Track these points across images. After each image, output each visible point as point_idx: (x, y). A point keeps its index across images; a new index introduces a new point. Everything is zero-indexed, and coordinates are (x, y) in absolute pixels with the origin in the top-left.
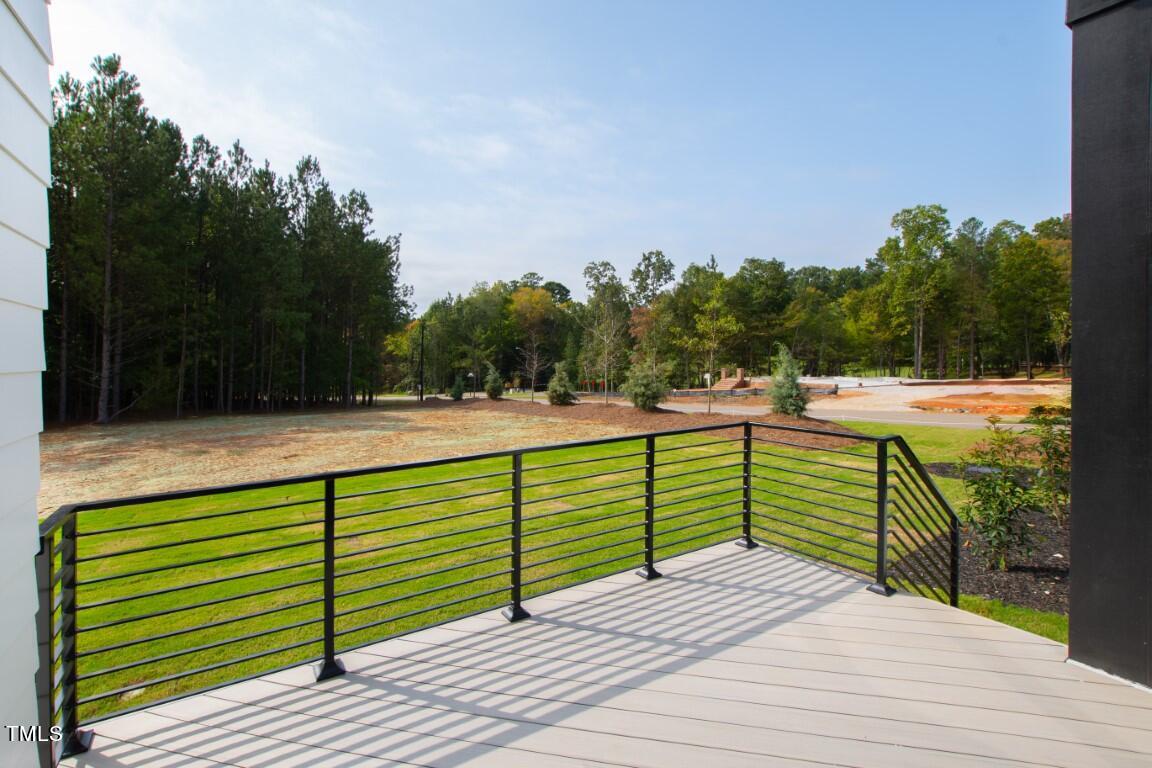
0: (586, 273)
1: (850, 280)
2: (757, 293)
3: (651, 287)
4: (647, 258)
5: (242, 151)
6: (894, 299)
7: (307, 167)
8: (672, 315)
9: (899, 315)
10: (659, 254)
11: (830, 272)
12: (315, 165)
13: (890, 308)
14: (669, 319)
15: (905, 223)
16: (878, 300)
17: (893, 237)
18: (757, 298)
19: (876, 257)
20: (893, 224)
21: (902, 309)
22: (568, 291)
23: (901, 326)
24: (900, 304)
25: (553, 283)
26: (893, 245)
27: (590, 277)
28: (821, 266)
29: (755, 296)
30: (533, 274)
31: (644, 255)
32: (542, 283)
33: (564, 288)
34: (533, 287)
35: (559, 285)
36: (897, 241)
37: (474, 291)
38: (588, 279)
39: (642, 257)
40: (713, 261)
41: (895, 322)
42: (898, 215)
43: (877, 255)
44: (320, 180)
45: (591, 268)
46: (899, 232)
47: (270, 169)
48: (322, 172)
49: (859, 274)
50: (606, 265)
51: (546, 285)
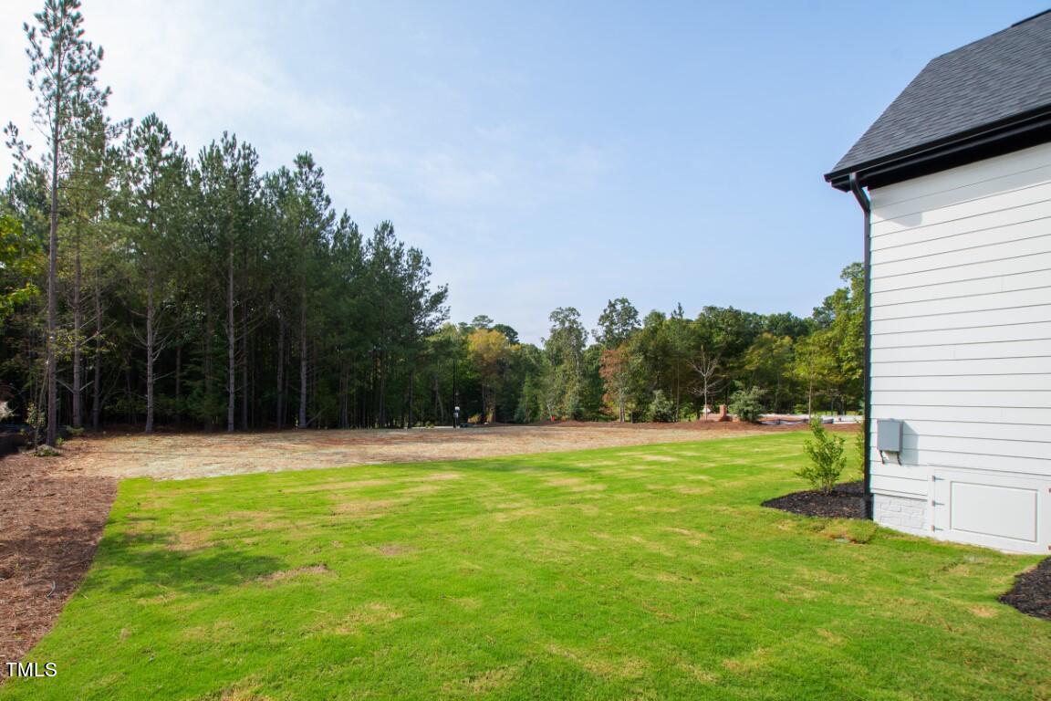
0: (551, 317)
1: (781, 326)
2: (718, 338)
4: (612, 305)
6: (846, 345)
8: (642, 357)
9: (850, 360)
10: (623, 301)
11: (761, 318)
13: (841, 353)
14: (640, 361)
15: (854, 276)
16: (828, 346)
17: (842, 288)
18: (717, 343)
19: (823, 306)
20: (842, 277)
21: (853, 355)
22: (516, 334)
23: (851, 369)
24: (852, 350)
25: (502, 326)
26: (841, 295)
27: (556, 321)
28: (751, 312)
29: (715, 341)
30: (483, 317)
31: (610, 302)
32: (492, 325)
33: (512, 331)
34: (485, 329)
35: (508, 328)
36: (846, 291)
38: (553, 323)
39: (608, 304)
40: (680, 308)
41: (845, 366)
42: (848, 268)
43: (825, 304)
45: (558, 313)
46: (849, 283)
49: (790, 320)
50: (572, 310)
51: (496, 327)
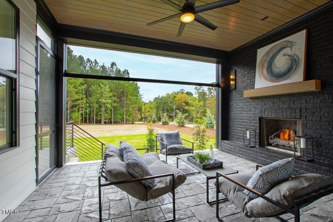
3: (213, 93)
5: (97, 61)
7: (113, 64)
12: (115, 64)
22: (192, 94)
25: (188, 92)
27: (196, 90)
30: (183, 90)
32: (185, 92)
34: (182, 93)
35: (190, 92)
37: (166, 94)
44: (116, 67)
47: (104, 65)
48: (117, 65)
51: (186, 93)
